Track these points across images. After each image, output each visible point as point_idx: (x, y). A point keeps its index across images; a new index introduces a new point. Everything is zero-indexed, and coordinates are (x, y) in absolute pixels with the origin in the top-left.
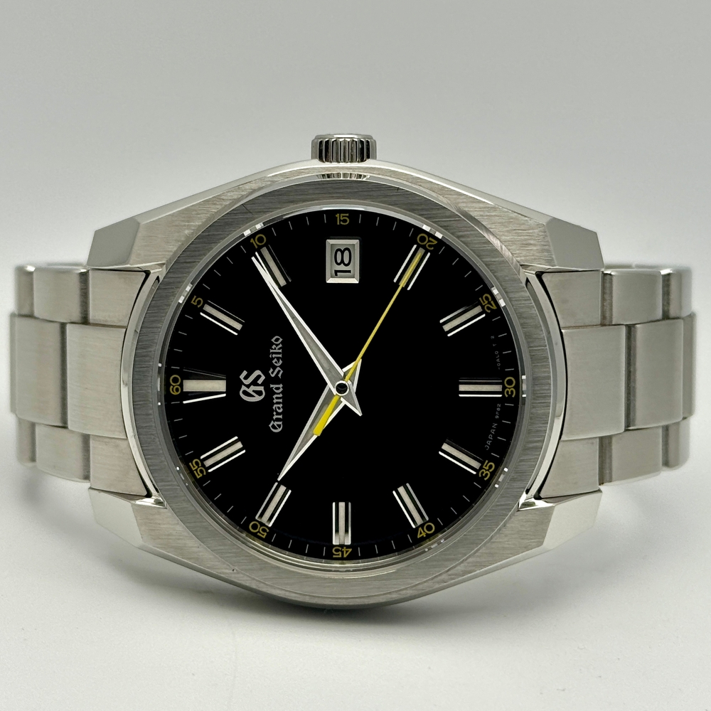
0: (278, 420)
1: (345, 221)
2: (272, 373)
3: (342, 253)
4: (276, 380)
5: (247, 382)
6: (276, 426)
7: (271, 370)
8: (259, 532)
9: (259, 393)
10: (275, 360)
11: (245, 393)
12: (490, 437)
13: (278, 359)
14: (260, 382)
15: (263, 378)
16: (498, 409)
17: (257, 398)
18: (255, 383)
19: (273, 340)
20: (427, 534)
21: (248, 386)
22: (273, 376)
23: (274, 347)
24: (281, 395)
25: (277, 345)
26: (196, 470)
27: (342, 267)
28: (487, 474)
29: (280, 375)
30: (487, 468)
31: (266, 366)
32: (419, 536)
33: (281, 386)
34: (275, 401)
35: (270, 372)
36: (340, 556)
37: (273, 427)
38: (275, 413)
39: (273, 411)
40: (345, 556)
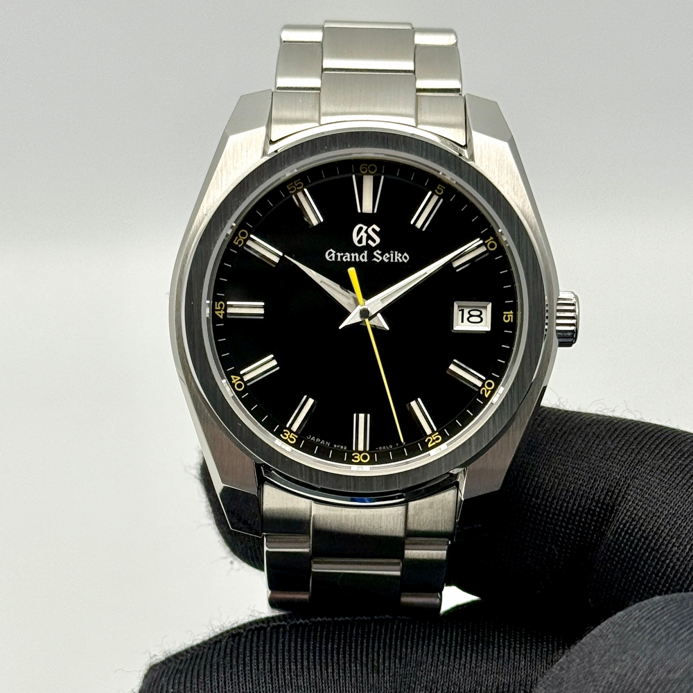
0: (336, 256)
1: (507, 318)
2: (377, 253)
3: (479, 316)
4: (371, 256)
5: (370, 231)
6: (331, 255)
7: (380, 252)
8: (239, 238)
9: (360, 241)
10: (388, 256)
11: (361, 229)
12: (318, 440)
13: (389, 258)
14: (370, 242)
15: (373, 245)
16: (342, 447)
17: (355, 239)
18: (369, 237)
19: (405, 254)
20: (234, 384)
21: (366, 232)
22: (375, 253)
23: (400, 255)
24: (357, 260)
25: (401, 258)
26: (294, 185)
27: (466, 315)
28: (285, 436)
29: (375, 259)
30: (291, 437)
31: (384, 248)
32: (232, 377)
33: (366, 260)
34: (353, 255)
35: (378, 251)
36: (216, 308)
37: (330, 253)
38: (342, 254)
39: (344, 253)
40: (217, 313)
